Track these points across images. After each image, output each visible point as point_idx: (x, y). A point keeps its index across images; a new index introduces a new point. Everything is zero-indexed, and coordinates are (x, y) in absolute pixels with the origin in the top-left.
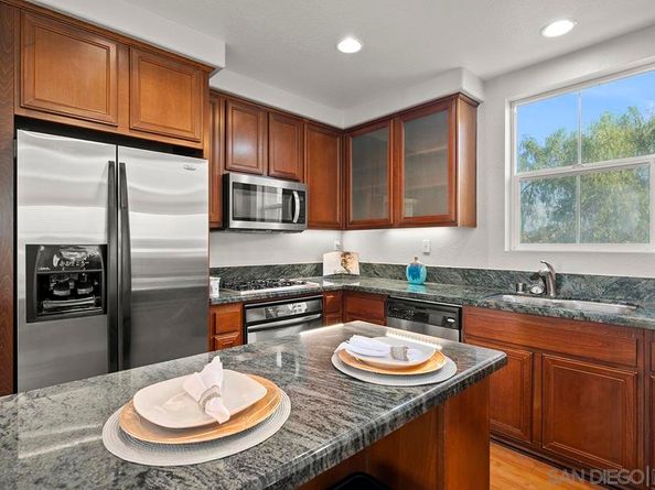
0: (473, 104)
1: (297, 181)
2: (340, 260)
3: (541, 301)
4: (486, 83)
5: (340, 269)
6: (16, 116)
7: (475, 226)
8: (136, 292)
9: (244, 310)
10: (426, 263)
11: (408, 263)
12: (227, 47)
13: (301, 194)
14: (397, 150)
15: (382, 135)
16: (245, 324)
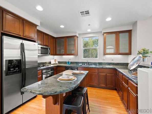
0: (77, 37)
1: (48, 46)
2: (54, 61)
3: (86, 66)
4: (79, 34)
5: (54, 63)
6: (1, 32)
7: (77, 55)
8: (27, 68)
9: (42, 71)
10: (70, 61)
11: (67, 61)
12: (40, 22)
13: (49, 49)
14: (66, 43)
15: (63, 40)
16: (42, 73)
